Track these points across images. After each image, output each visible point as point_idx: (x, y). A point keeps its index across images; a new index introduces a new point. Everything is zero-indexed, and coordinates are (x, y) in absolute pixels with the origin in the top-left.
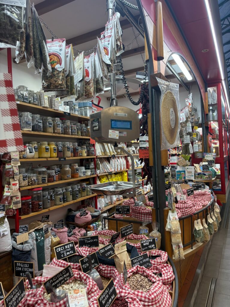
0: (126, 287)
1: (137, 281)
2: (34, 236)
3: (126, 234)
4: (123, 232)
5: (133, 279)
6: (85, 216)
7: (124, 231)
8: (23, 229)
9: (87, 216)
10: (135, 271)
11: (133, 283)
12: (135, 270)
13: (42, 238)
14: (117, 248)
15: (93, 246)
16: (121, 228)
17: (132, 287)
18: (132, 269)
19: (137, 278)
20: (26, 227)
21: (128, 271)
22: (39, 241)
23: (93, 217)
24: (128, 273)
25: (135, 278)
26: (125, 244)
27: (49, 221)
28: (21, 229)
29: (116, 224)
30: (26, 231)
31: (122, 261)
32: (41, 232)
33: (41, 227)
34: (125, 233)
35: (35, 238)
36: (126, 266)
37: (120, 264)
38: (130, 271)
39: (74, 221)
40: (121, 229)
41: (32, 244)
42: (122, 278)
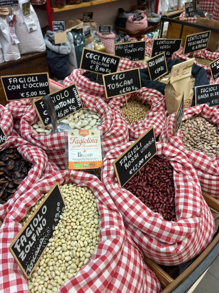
0: (176, 140)
1: (197, 129)
2: (71, 38)
3: (195, 48)
4: (190, 44)
5: (190, 125)
6: (139, 20)
7: (192, 41)
8: (58, 26)
9: (142, 21)
10: (197, 113)
11: (189, 131)
12: (198, 111)
13: (82, 43)
14: (176, 72)
15: (135, 59)
16: (187, 36)
17: (187, 137)
18: (194, 109)
19: (198, 124)
20: (61, 24)
21: (185, 111)
22: (78, 45)
23: (150, 23)
24: (185, 113)
25: (195, 123)
26: (192, 64)
27: (93, 22)
28: (55, 26)
29: (180, 32)
30: (62, 29)
31: (179, 94)
32: (80, 34)
33: (80, 27)
34: (192, 46)
35: (73, 41)
36: (184, 104)
37: (175, 99)
38: (189, 111)
39: (124, 26)
40: (188, 38)
41: (70, 47)
42: (171, 123)
